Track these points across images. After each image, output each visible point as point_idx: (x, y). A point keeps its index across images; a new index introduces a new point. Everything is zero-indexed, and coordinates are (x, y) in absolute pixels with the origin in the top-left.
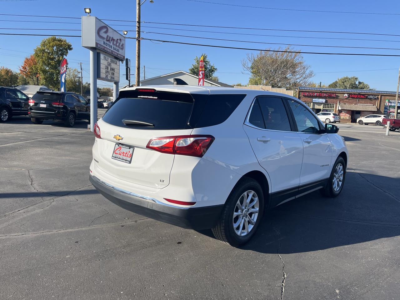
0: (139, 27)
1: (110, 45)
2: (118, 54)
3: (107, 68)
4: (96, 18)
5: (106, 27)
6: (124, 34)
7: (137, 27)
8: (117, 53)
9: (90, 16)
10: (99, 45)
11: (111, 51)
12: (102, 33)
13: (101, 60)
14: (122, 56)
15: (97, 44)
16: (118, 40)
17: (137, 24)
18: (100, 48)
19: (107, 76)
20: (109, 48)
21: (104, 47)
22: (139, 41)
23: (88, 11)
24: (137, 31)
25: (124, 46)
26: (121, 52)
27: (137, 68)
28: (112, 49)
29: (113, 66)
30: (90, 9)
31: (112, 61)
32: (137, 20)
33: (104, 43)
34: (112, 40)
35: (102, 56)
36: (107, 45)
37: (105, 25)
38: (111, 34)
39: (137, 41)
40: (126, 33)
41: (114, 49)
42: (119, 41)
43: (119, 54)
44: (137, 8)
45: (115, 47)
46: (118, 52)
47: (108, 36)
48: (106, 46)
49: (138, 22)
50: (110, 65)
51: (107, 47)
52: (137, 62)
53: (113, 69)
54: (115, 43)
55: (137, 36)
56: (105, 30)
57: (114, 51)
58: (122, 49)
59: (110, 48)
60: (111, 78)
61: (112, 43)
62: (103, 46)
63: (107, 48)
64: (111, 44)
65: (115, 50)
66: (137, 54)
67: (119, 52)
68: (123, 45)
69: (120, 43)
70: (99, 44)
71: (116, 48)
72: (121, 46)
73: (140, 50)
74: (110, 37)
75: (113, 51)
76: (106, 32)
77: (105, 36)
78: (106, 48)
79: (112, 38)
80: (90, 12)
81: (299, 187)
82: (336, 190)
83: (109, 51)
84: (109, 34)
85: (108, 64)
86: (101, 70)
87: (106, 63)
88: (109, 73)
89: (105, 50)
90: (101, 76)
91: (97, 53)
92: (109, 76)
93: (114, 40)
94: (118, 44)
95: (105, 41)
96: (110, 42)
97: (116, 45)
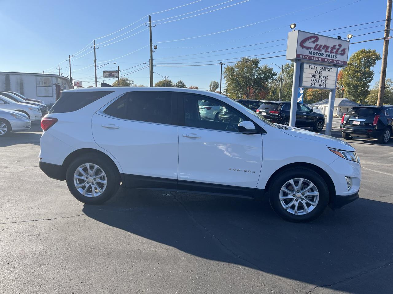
0: (388, 26)
1: (319, 53)
2: (333, 60)
3: (314, 76)
4: (299, 31)
5: (315, 36)
6: (348, 38)
7: (386, 26)
8: (331, 60)
9: (295, 30)
10: (301, 56)
12: (307, 44)
13: (305, 70)
14: (341, 61)
15: (298, 55)
16: (335, 46)
17: (386, 23)
18: (303, 58)
19: (313, 84)
20: (318, 56)
21: (310, 56)
22: (387, 42)
23: (293, 26)
25: (346, 51)
26: (340, 58)
27: (381, 72)
28: (324, 57)
29: (324, 73)
30: (295, 25)
31: (323, 69)
32: (386, 18)
33: (310, 53)
34: (323, 48)
35: (306, 66)
42: (337, 47)
43: (337, 61)
44: (388, 4)
47: (317, 45)
48: (313, 55)
49: (387, 20)
50: (319, 72)
51: (315, 56)
53: (325, 77)
54: (329, 50)
55: (385, 35)
56: (313, 40)
57: (327, 58)
58: (343, 54)
59: (321, 56)
60: (321, 85)
62: (308, 56)
64: (323, 52)
65: (329, 57)
67: (336, 58)
68: (344, 50)
69: (338, 49)
71: (330, 55)
72: (342, 51)
73: (387, 51)
74: (321, 46)
75: (325, 59)
76: (315, 41)
78: (312, 57)
80: (295, 27)
81: (177, 181)
82: (294, 214)
83: (317, 59)
84: (319, 43)
85: (316, 72)
86: (304, 79)
87: (313, 72)
88: (318, 81)
89: (312, 59)
90: (303, 85)
91: (301, 63)
92: (316, 84)
93: (328, 47)
94: (334, 51)
95: (312, 50)
96: (321, 50)
97: (331, 52)
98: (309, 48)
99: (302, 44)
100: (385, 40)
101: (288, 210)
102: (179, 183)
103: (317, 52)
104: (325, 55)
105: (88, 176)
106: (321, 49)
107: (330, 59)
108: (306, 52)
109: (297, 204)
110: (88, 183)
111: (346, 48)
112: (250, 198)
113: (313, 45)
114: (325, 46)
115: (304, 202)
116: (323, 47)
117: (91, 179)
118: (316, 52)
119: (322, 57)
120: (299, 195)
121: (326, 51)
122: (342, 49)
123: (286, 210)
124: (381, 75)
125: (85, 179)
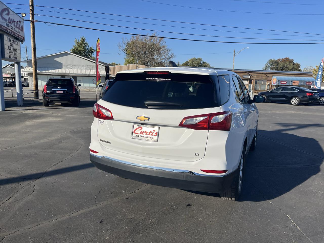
0: (32, 11)
1: (11, 26)
2: (19, 35)
3: (10, 49)
5: (7, 9)
6: (23, 16)
7: (30, 10)
10: (2, 27)
11: (13, 32)
12: (4, 15)
13: (5, 41)
14: (22, 37)
16: (18, 21)
17: (31, 8)
18: (3, 29)
19: (10, 56)
20: (11, 29)
21: (7, 28)
22: (33, 24)
24: (31, 14)
25: (23, 27)
26: (21, 33)
27: (32, 49)
28: (14, 31)
29: (15, 46)
31: (14, 42)
32: (30, 4)
33: (7, 25)
34: (13, 22)
35: (5, 37)
36: (9, 27)
37: (7, 7)
38: (12, 16)
39: (31, 23)
40: (24, 15)
41: (15, 31)
42: (19, 23)
45: (16, 28)
46: (18, 34)
47: (9, 18)
48: (8, 28)
49: (31, 6)
50: (12, 45)
51: (9, 28)
52: (32, 43)
53: (15, 50)
54: (16, 25)
55: (31, 19)
56: (6, 12)
57: (15, 32)
58: (22, 30)
59: (12, 30)
60: (14, 58)
61: (13, 24)
64: (13, 26)
65: (16, 31)
66: (32, 36)
67: (19, 33)
68: (22, 27)
69: (20, 25)
70: (2, 25)
71: (17, 29)
74: (11, 19)
75: (14, 32)
76: (8, 14)
77: (7, 17)
78: (8, 29)
79: (13, 20)
83: (11, 32)
86: (5, 51)
87: (9, 44)
88: (12, 54)
89: (8, 32)
90: (5, 57)
92: (12, 56)
93: (15, 22)
94: (18, 26)
95: (7, 23)
98: (5, 20)
99: (1, 15)
107: (17, 34)
108: (5, 24)
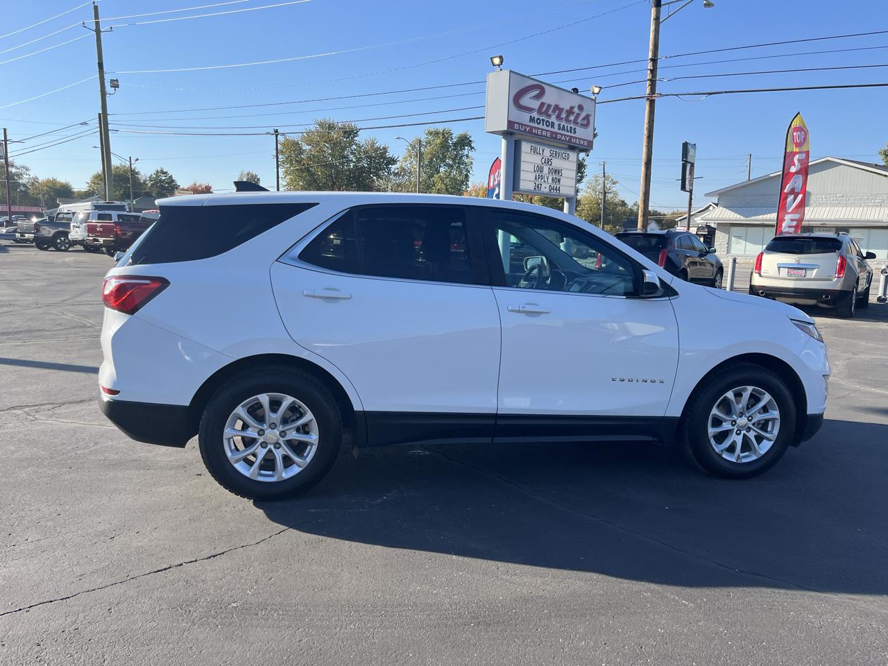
0: (653, 71)
1: (547, 121)
2: (571, 137)
3: (539, 170)
4: (511, 71)
5: (538, 86)
6: (594, 93)
7: (649, 72)
8: (568, 136)
9: (501, 70)
10: (516, 126)
11: (552, 132)
12: (527, 101)
13: (524, 155)
14: (584, 140)
15: (511, 124)
16: (572, 108)
17: (650, 66)
18: (519, 130)
19: (538, 186)
20: (545, 127)
21: (531, 127)
22: (652, 103)
23: (497, 61)
24: (649, 80)
25: (591, 119)
26: (581, 133)
27: (643, 163)
28: (556, 129)
29: (557, 163)
30: (501, 57)
31: (557, 155)
32: (650, 56)
33: (532, 119)
34: (554, 111)
35: (525, 147)
36: (539, 124)
37: (536, 83)
38: (550, 98)
39: (648, 102)
40: (597, 90)
41: (559, 129)
42: (576, 110)
43: (577, 138)
44: (652, 28)
45: (563, 123)
46: (572, 135)
47: (543, 104)
48: (536, 125)
49: (652, 60)
50: (548, 162)
51: (541, 126)
52: (644, 149)
53: (557, 171)
54: (564, 115)
55: (648, 91)
56: (536, 92)
57: (561, 132)
58: (586, 125)
59: (549, 129)
60: (551, 189)
62: (528, 126)
63: (540, 129)
64: (553, 119)
65: (563, 129)
66: (646, 132)
67: (575, 133)
68: (587, 117)
69: (578, 115)
70: (517, 123)
71: (566, 125)
72: (584, 119)
73: (653, 121)
74: (549, 106)
75: (557, 134)
76: (539, 96)
77: (534, 104)
78: (536, 128)
80: (502, 62)
81: (496, 416)
82: (735, 461)
83: (544, 133)
84: (546, 100)
85: (543, 160)
86: (523, 175)
87: (537, 159)
88: (546, 179)
89: (535, 134)
90: (521, 187)
91: (516, 141)
92: (544, 185)
93: (561, 110)
94: (572, 118)
95: (535, 115)
96: (549, 116)
97: (567, 120)
98: (530, 110)
99: (516, 99)
100: (648, 99)
101: (724, 456)
102: (499, 422)
103: (544, 118)
104: (556, 126)
105: (265, 426)
106: (550, 112)
107: (565, 135)
108: (524, 118)
109: (739, 440)
110: (264, 445)
111: (590, 113)
112: (650, 439)
113: (535, 104)
114: (557, 107)
115: (751, 435)
116: (552, 108)
117: (272, 435)
118: (541, 118)
119: (552, 130)
120: (742, 421)
121: (558, 117)
122: (583, 115)
123: (720, 456)
124: (643, 168)
125: (255, 435)
